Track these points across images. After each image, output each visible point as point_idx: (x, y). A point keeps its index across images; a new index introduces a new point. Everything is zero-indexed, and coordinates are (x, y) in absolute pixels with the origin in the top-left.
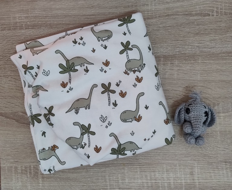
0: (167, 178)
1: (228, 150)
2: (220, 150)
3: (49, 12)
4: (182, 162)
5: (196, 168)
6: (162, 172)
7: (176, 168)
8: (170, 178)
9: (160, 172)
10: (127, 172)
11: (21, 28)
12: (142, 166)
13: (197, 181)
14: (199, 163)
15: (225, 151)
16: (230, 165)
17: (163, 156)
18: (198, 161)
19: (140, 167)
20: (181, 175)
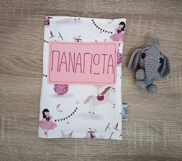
0: (136, 136)
5: (166, 127)
6: (132, 130)
8: (139, 136)
13: (165, 141)
14: (168, 122)
20: (151, 134)
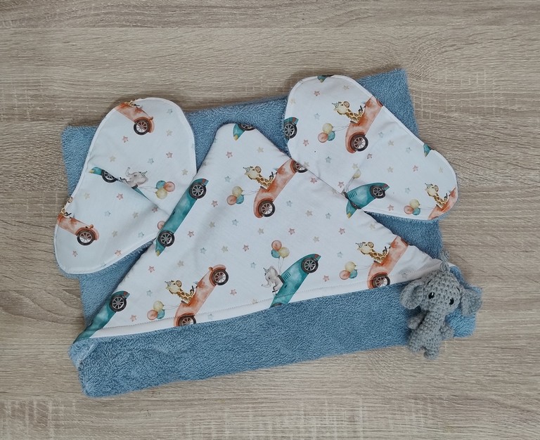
1: (421, 376)
2: (406, 375)
3: (83, 89)
4: (335, 396)
7: (324, 408)
9: (292, 417)
10: (229, 417)
11: (23, 118)
12: (257, 405)
15: (415, 377)
16: (424, 405)
17: (299, 385)
18: (364, 395)
19: (254, 406)
